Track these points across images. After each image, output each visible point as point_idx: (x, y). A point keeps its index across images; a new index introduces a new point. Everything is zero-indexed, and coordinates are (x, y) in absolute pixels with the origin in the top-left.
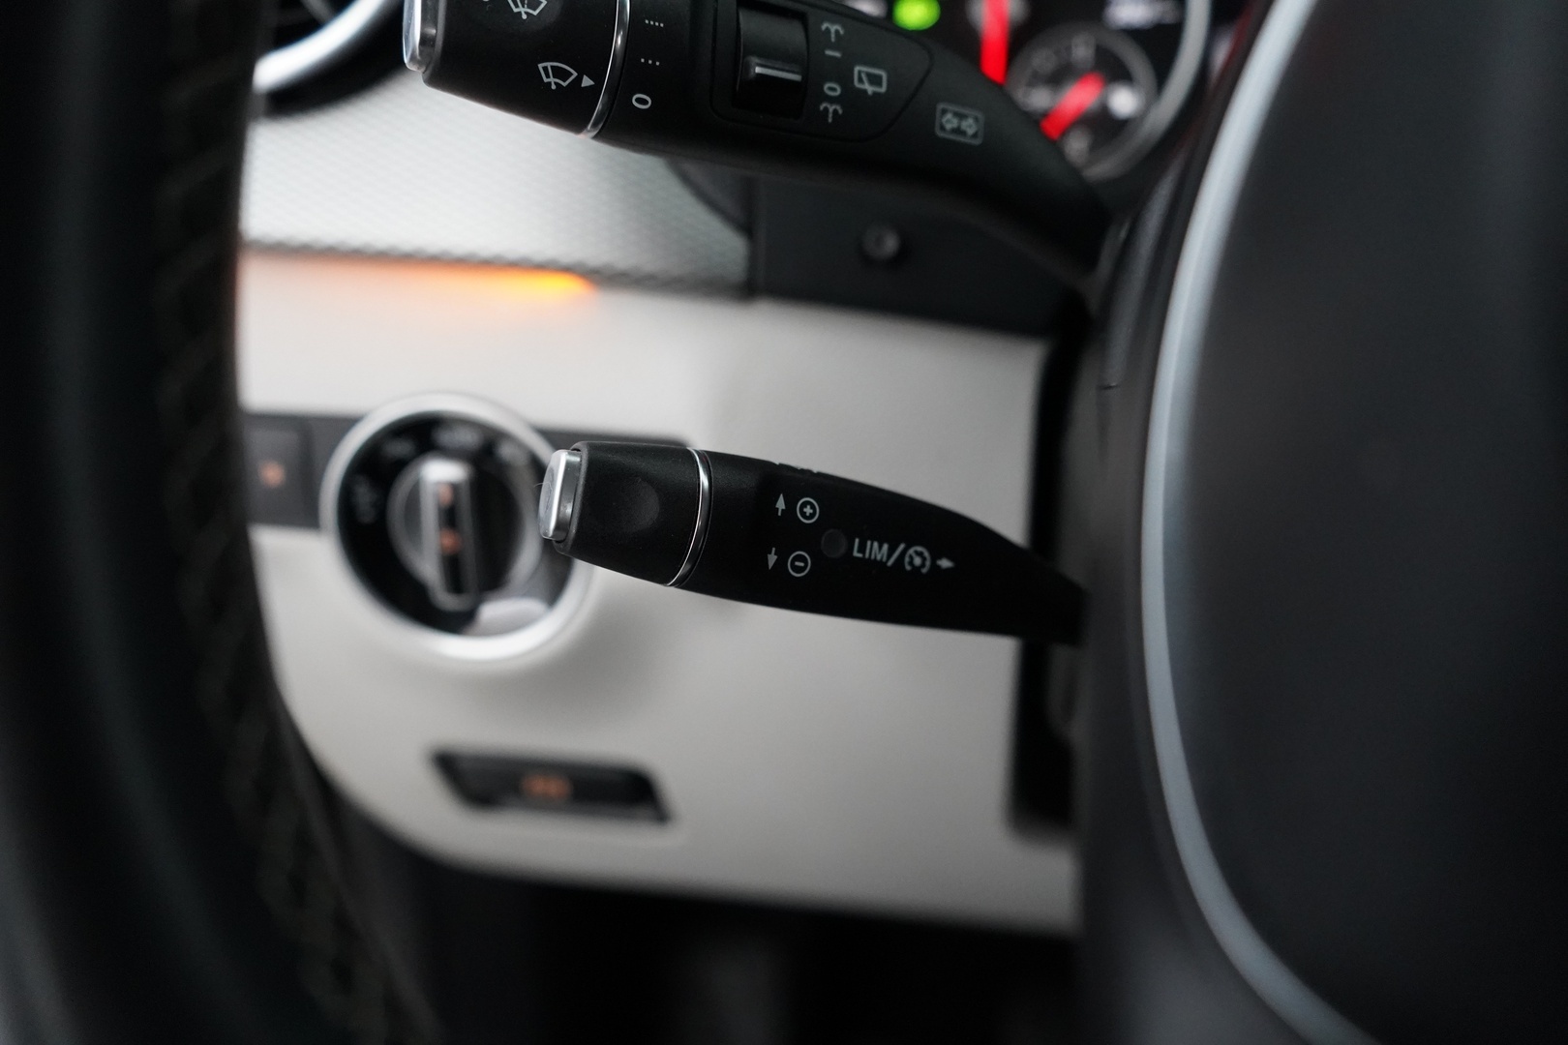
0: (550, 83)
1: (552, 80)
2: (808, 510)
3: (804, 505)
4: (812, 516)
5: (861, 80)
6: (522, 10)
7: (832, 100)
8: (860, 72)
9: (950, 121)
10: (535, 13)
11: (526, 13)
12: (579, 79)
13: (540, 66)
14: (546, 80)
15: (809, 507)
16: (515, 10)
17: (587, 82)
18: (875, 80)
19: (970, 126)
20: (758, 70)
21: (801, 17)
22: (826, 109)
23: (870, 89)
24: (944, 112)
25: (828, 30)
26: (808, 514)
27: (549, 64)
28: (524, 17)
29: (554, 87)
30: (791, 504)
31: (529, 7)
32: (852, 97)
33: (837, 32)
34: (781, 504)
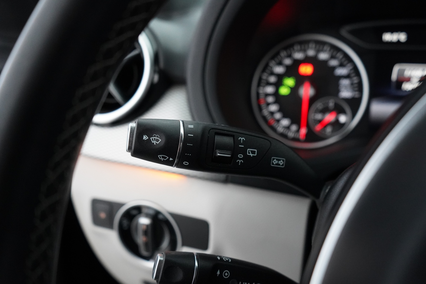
0: (161, 159)
1: (162, 159)
2: (226, 274)
3: (225, 273)
4: (227, 276)
5: (249, 153)
6: (154, 142)
7: (240, 159)
8: (249, 150)
9: (275, 162)
10: (158, 143)
11: (155, 143)
12: (169, 159)
13: (159, 156)
14: (160, 159)
15: (227, 273)
16: (153, 142)
17: (171, 159)
18: (253, 152)
19: (281, 163)
20: (218, 154)
21: (233, 136)
22: (239, 161)
23: (252, 155)
24: (274, 159)
25: (240, 139)
26: (226, 275)
27: (161, 156)
28: (155, 144)
29: (162, 160)
30: (221, 273)
31: (156, 141)
32: (246, 158)
33: (243, 140)
34: (218, 273)
